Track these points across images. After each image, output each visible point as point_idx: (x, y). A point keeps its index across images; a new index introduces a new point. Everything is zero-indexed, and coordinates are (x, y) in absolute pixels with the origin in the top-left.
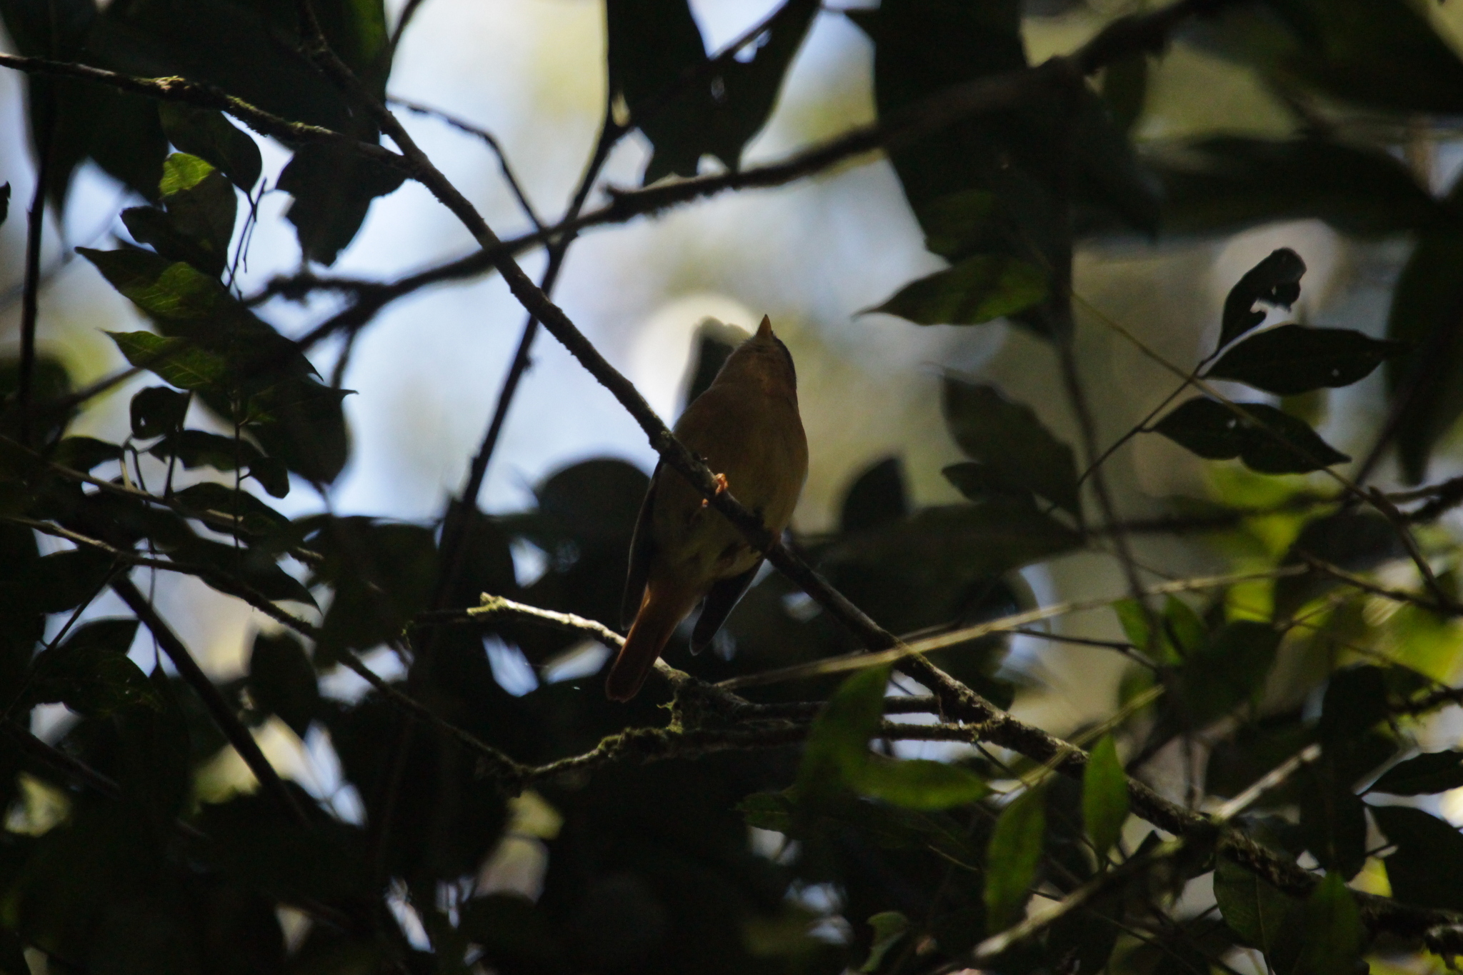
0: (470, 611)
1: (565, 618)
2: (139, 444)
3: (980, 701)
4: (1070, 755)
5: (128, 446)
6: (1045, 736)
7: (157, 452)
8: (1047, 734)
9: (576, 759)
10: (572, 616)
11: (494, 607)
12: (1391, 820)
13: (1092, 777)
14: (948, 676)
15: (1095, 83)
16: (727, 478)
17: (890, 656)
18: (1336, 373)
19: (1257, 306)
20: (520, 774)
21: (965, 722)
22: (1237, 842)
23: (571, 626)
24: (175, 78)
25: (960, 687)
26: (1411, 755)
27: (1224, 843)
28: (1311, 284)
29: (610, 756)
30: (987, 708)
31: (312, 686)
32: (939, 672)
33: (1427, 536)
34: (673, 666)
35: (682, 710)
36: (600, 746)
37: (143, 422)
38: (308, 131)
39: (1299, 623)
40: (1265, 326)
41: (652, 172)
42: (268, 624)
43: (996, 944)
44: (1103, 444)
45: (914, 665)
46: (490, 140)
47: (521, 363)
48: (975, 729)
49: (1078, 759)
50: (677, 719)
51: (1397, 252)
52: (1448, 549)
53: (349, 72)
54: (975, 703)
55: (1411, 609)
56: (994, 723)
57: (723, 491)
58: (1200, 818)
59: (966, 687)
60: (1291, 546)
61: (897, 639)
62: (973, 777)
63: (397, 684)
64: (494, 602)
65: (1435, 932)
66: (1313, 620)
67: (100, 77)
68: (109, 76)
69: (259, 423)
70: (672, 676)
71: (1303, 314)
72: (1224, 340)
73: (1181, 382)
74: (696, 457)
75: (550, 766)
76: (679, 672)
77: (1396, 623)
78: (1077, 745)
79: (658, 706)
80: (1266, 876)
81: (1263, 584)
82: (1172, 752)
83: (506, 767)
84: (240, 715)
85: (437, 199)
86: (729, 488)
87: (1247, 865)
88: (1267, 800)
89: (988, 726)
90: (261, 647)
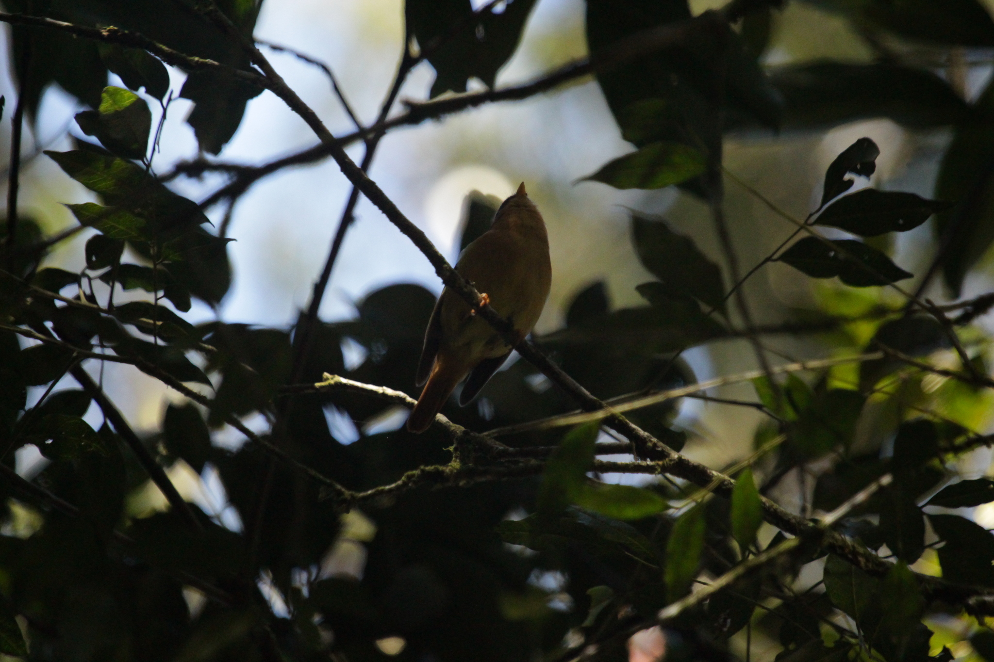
0: (317, 385)
1: (380, 389)
2: (92, 274)
3: (661, 446)
4: (722, 482)
5: (84, 275)
6: (706, 469)
7: (104, 278)
8: (707, 468)
9: (387, 487)
10: (385, 388)
11: (332, 382)
12: (942, 524)
13: (737, 498)
14: (639, 429)
15: (736, 27)
16: (489, 296)
17: (600, 415)
18: (901, 222)
19: (847, 176)
20: (349, 498)
21: (652, 460)
22: (837, 540)
23: (384, 395)
24: (111, 27)
25: (648, 436)
26: (954, 481)
27: (826, 541)
28: (884, 161)
29: (410, 485)
30: (666, 451)
31: (206, 439)
32: (634, 426)
33: (964, 334)
34: (453, 422)
35: (460, 452)
36: (403, 478)
37: (94, 259)
38: (202, 63)
39: (879, 391)
40: (852, 190)
41: (436, 90)
42: (176, 397)
43: (673, 610)
44: (743, 271)
45: (616, 421)
46: (325, 69)
47: (347, 219)
48: (658, 465)
49: (728, 485)
50: (456, 457)
51: (941, 140)
52: (979, 341)
53: (230, 22)
54: (658, 447)
55: (954, 382)
56: (671, 460)
57: (485, 304)
58: (811, 524)
59: (652, 436)
60: (872, 340)
61: (603, 403)
62: (656, 497)
63: (264, 437)
64: (332, 379)
65: (972, 601)
66: (888, 389)
67: (60, 27)
68: (67, 26)
69: (170, 262)
70: (452, 428)
71: (879, 182)
72: (825, 200)
73: (797, 228)
74: (467, 282)
75: (370, 492)
76: (458, 426)
77: (943, 391)
78: (728, 475)
79: (444, 449)
80: (857, 564)
81: (853, 366)
82: (791, 479)
83: (340, 493)
84: (158, 459)
85: (290, 108)
86: (490, 303)
87: (843, 556)
88: (857, 511)
89: (667, 463)
90: (171, 413)
